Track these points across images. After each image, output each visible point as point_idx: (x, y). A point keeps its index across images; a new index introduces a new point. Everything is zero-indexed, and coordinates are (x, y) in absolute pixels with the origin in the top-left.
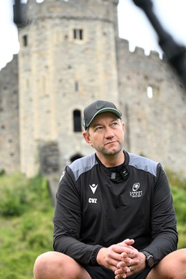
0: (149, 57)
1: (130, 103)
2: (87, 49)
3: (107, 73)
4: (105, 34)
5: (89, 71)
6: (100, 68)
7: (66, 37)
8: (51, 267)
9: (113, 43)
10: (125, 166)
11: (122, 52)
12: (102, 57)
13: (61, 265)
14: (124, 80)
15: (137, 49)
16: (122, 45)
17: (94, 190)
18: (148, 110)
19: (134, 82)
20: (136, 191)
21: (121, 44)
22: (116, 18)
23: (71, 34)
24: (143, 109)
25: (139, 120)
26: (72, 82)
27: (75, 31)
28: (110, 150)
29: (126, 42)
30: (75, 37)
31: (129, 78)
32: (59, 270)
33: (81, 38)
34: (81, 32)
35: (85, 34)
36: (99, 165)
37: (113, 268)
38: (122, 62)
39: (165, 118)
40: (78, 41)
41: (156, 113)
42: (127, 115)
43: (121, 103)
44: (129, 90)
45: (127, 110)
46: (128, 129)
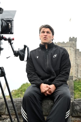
1: (79, 63)
11: (77, 52)
14: (77, 58)
16: (77, 50)
22: (76, 45)
31: (79, 58)
38: (77, 54)
42: (78, 66)
43: (76, 63)
44: (79, 60)
45: (78, 65)
46: (78, 69)
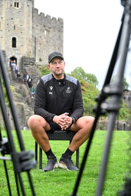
0: (46, 17)
1: (37, 36)
2: (20, 12)
3: (28, 23)
4: (28, 6)
5: (20, 21)
6: (25, 20)
7: (11, 5)
8: (36, 122)
9: (31, 10)
10: (64, 80)
11: (35, 14)
12: (26, 16)
13: (40, 121)
14: (35, 26)
15: (41, 13)
17: (51, 89)
18: (44, 40)
19: (39, 28)
20: (68, 90)
21: (35, 10)
23: (13, 5)
24: (42, 39)
25: (40, 44)
26: (13, 25)
27: (15, 3)
28: (58, 73)
29: (37, 10)
30: (15, 6)
31: (37, 26)
32: (39, 123)
33: (18, 7)
34: (18, 4)
35: (19, 5)
36: (54, 78)
37: (61, 125)
38: (35, 18)
39: (51, 44)
40: (16, 8)
41: (47, 42)
42: (35, 42)
43: (33, 36)
44: (37, 31)
45: (35, 39)
46: (35, 48)
